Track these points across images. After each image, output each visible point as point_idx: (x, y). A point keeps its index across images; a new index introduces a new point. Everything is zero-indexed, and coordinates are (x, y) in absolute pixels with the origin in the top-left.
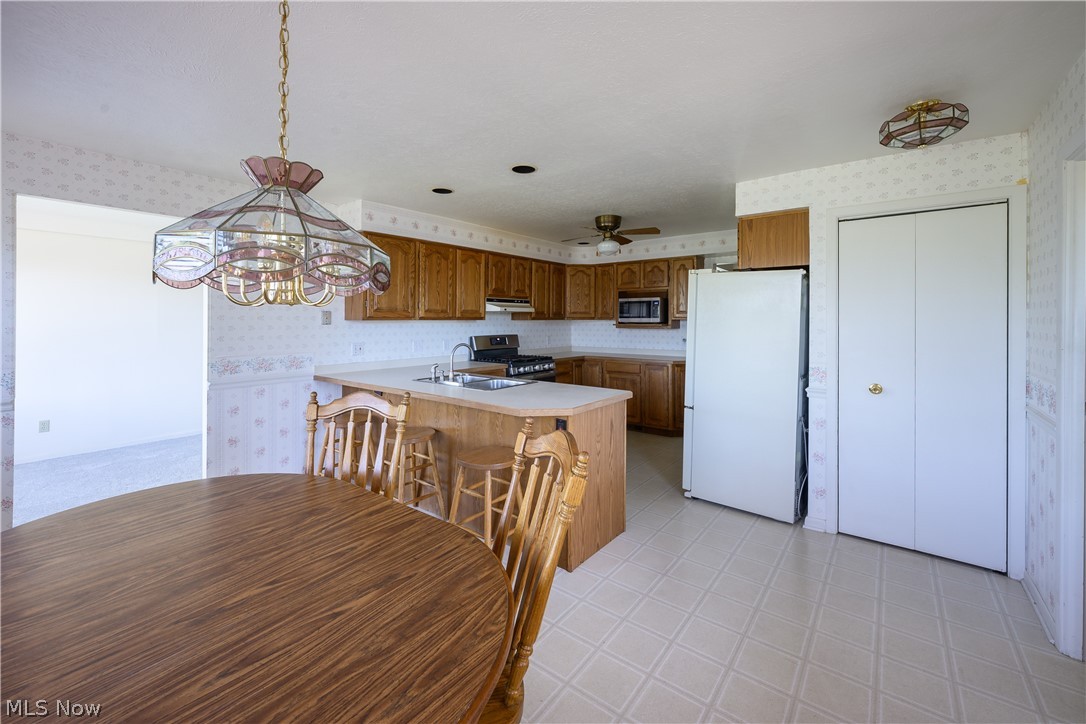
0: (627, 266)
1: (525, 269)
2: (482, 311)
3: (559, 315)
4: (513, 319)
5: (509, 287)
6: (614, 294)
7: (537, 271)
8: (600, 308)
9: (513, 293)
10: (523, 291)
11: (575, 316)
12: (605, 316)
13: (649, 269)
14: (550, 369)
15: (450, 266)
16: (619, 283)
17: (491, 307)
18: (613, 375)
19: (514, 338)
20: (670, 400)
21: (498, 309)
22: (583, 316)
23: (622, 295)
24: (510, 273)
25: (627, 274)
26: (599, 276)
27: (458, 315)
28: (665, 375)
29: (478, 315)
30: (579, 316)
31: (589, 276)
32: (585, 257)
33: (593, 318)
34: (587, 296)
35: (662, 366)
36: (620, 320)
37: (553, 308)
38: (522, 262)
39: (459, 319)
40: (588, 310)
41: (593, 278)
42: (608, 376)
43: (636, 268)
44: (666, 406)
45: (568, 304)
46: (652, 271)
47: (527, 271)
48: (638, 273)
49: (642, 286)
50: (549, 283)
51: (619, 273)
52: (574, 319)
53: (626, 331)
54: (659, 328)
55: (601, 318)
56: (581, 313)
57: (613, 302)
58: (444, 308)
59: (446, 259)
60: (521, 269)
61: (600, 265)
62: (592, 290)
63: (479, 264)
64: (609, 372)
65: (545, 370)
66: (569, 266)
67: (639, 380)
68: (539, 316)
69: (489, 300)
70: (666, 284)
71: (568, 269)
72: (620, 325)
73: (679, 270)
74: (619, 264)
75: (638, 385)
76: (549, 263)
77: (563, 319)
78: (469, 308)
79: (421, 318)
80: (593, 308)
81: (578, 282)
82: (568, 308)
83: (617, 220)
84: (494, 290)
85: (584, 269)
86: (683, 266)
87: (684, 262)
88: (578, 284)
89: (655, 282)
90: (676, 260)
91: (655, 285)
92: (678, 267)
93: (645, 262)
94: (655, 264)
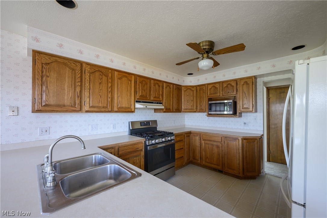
0: (212, 85)
1: (159, 86)
2: (132, 107)
3: (178, 110)
4: (155, 112)
5: (150, 95)
6: (206, 99)
7: (166, 88)
8: (199, 107)
9: (152, 98)
10: (159, 98)
11: (186, 110)
12: (201, 111)
13: (225, 85)
14: (172, 140)
15: (110, 80)
16: (209, 94)
17: (138, 105)
18: (206, 142)
19: (155, 122)
20: (241, 159)
21: (142, 106)
22: (190, 111)
23: (210, 100)
24: (150, 88)
25: (213, 89)
26: (198, 91)
27: (115, 109)
28: (237, 144)
29: (129, 110)
30: (188, 110)
31: (193, 91)
32: (191, 82)
33: (195, 112)
34: (192, 101)
35: (236, 139)
36: (210, 113)
37: (175, 107)
38: (158, 82)
39: (116, 112)
40: (193, 108)
41: (195, 92)
42: (203, 142)
43: (217, 86)
44: (238, 162)
45: (183, 105)
46: (227, 86)
47: (161, 87)
48: (219, 88)
49: (221, 95)
50: (173, 94)
51: (209, 89)
52: (186, 112)
53: (211, 118)
54: (232, 117)
55: (199, 112)
56: (189, 109)
57: (205, 104)
58: (105, 105)
59: (107, 76)
60: (157, 86)
61: (198, 86)
62: (195, 98)
63: (131, 81)
64: (204, 140)
65: (169, 141)
66: (183, 86)
67: (221, 146)
68: (167, 110)
69: (137, 102)
70: (235, 93)
71: (183, 88)
72: (209, 115)
73: (243, 85)
74: (208, 84)
75: (221, 148)
76: (173, 84)
77: (180, 112)
78: (124, 106)
79: (87, 112)
80: (195, 107)
82: (183, 107)
83: (212, 44)
84: (141, 96)
85: (191, 88)
86: (246, 82)
87: (246, 80)
88: (188, 95)
89: (228, 92)
90: (241, 79)
91: (229, 94)
92: (242, 83)
93: (223, 82)
94: (229, 83)
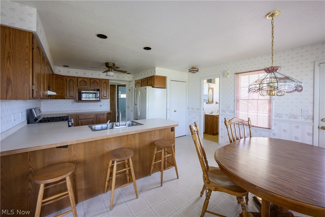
6: (76, 89)
11: (57, 97)
12: (71, 98)
13: (92, 81)
16: (79, 85)
18: (82, 120)
25: (82, 81)
26: (68, 81)
30: (59, 98)
31: (63, 80)
32: (60, 71)
33: (64, 98)
34: (62, 89)
35: (103, 114)
40: (63, 95)
43: (86, 80)
46: (94, 82)
48: (87, 82)
49: (89, 87)
51: (79, 82)
55: (69, 98)
56: (60, 96)
61: (69, 77)
62: (64, 86)
70: (99, 87)
73: (104, 83)
74: (78, 77)
81: (58, 82)
85: (61, 77)
86: (105, 82)
87: (105, 81)
88: (59, 83)
89: (95, 86)
90: (103, 79)
91: (95, 87)
92: (103, 82)
93: (90, 79)
94: (95, 80)
